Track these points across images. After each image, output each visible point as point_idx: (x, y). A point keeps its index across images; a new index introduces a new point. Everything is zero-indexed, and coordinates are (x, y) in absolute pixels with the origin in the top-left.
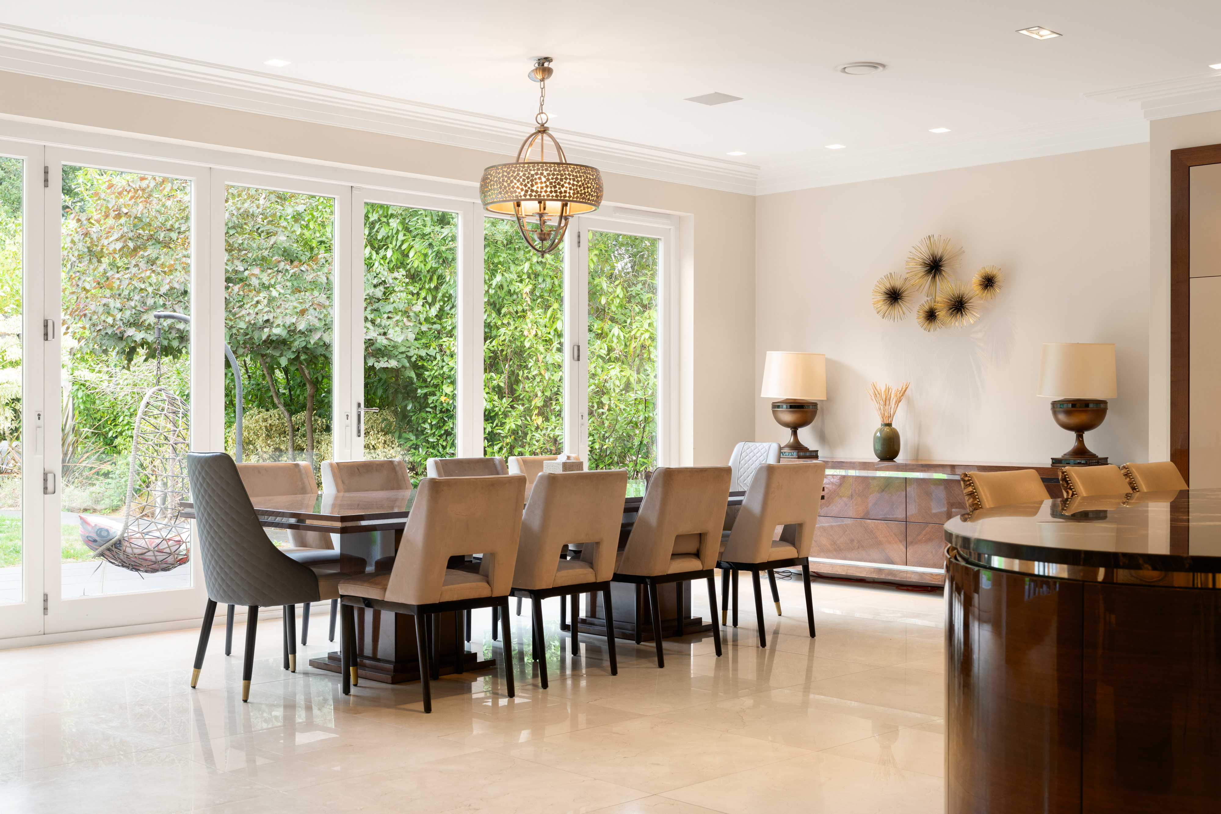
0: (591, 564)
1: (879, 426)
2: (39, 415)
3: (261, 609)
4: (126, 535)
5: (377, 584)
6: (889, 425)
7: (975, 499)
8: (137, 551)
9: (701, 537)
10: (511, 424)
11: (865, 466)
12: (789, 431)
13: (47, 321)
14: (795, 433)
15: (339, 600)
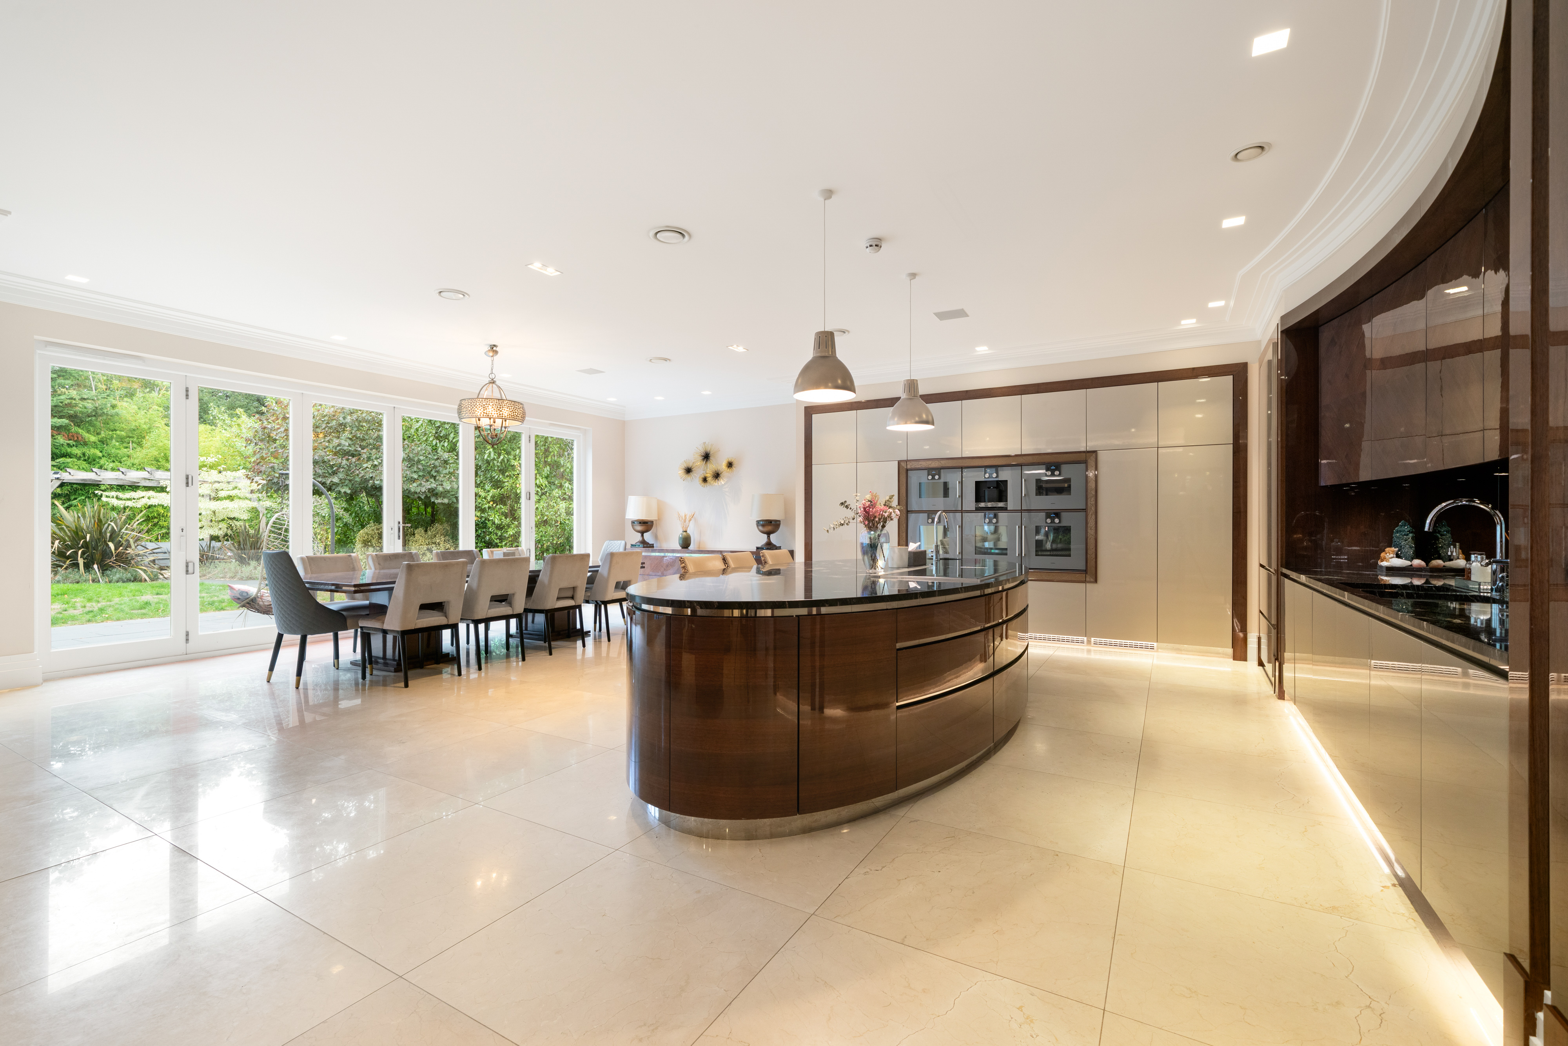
0: (510, 604)
1: (681, 532)
2: (182, 529)
3: (309, 636)
4: (259, 594)
5: (379, 620)
6: (686, 531)
7: (685, 569)
8: (266, 603)
9: (574, 589)
10: (511, 532)
11: (673, 551)
12: (640, 534)
13: (188, 475)
14: (642, 536)
15: (359, 630)
